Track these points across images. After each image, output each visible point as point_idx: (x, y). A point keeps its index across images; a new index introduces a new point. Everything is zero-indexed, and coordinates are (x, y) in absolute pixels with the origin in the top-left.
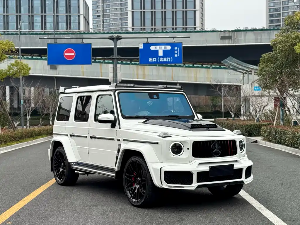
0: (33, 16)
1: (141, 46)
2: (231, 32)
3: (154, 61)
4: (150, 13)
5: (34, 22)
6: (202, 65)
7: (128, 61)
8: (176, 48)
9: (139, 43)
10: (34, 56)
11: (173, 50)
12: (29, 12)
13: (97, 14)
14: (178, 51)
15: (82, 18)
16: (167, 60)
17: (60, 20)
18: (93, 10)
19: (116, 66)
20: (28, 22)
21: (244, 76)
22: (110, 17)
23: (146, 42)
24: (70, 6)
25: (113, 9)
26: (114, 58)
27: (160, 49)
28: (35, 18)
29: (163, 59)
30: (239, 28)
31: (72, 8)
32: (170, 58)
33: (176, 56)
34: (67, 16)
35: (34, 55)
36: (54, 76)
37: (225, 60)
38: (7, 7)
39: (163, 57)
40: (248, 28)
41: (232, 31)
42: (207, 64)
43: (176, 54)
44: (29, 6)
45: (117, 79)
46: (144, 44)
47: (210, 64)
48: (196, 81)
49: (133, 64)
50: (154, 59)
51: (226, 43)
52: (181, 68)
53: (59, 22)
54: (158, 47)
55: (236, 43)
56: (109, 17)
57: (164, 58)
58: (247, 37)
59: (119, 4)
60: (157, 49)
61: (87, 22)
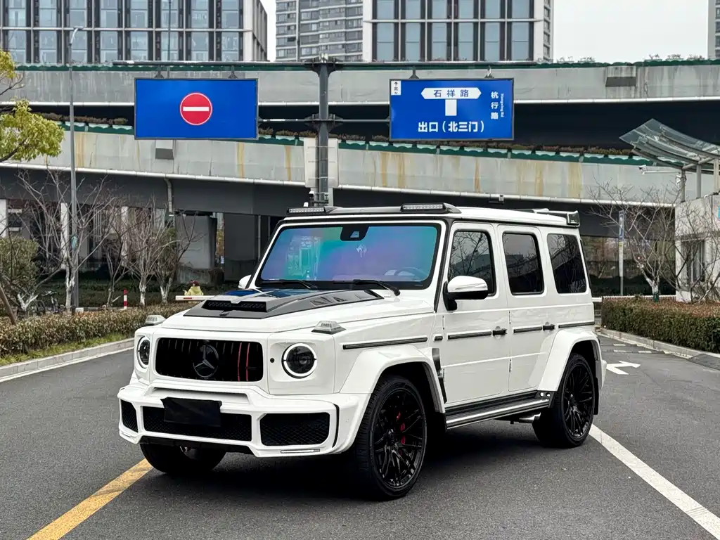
0: (128, 33)
1: (396, 89)
2: (635, 67)
3: (431, 130)
4: (419, 27)
5: (132, 48)
6: (558, 152)
7: (359, 140)
8: (494, 95)
9: (391, 80)
10: (114, 124)
11: (485, 99)
12: (120, 25)
13: (287, 34)
14: (502, 102)
15: (248, 39)
16: (468, 128)
17: (194, 44)
18: (279, 25)
19: (326, 143)
20: (116, 48)
21: (684, 179)
22: (320, 41)
23: (412, 77)
24: (219, 10)
25: (326, 22)
26: (320, 122)
27: (450, 97)
28: (133, 40)
29: (458, 126)
30: (657, 56)
31: (224, 14)
32: (476, 123)
33: (494, 116)
34: (211, 34)
35: (116, 120)
36: (166, 178)
37: (634, 130)
38: (67, 11)
39: (456, 119)
40: (681, 57)
41: (638, 64)
42: (569, 149)
43: (494, 111)
44: (120, 10)
45: (327, 179)
46: (403, 81)
47: (578, 149)
48: (541, 195)
49: (372, 148)
50: (431, 124)
51: (621, 96)
52: (499, 160)
53: (192, 49)
54: (444, 92)
55: (648, 97)
56: (317, 42)
57: (460, 123)
58: (676, 82)
59: (342, 10)
60: (442, 98)
61: (262, 50)
